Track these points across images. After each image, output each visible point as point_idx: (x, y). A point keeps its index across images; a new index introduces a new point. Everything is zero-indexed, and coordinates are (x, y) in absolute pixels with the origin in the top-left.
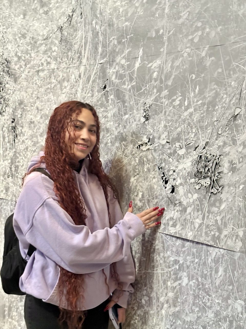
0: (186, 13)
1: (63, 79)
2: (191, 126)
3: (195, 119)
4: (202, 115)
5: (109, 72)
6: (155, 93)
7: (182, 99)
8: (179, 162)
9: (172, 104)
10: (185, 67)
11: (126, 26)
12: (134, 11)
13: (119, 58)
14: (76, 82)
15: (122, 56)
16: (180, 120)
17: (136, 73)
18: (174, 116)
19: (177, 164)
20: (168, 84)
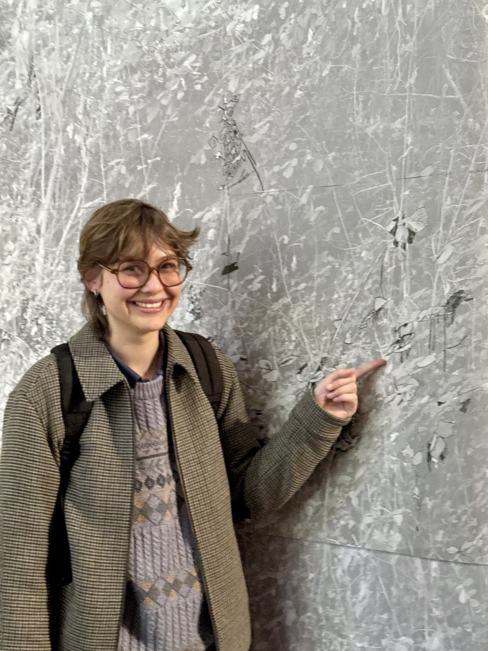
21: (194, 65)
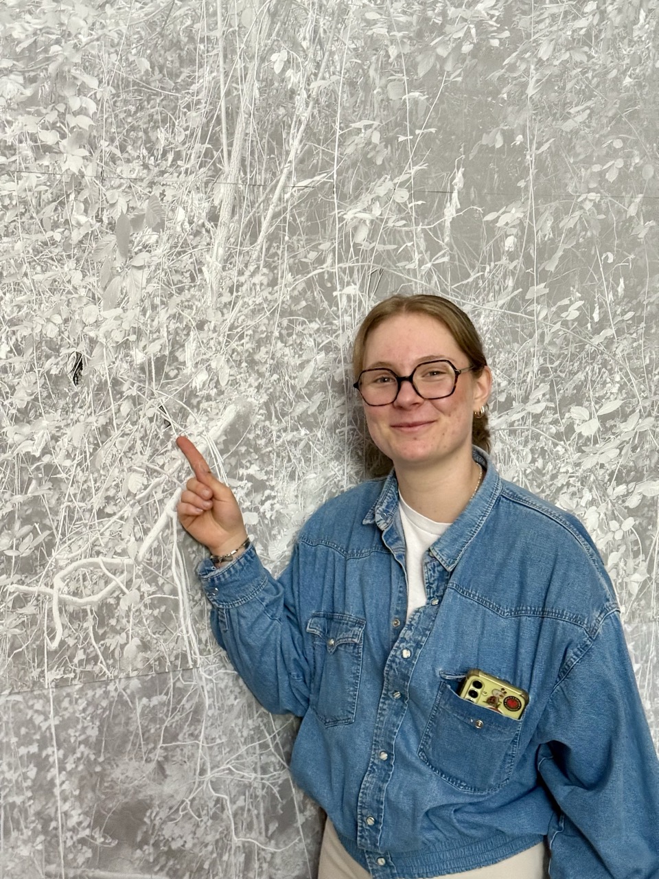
0: (583, 110)
1: (131, 216)
2: (609, 367)
3: (618, 351)
4: (635, 345)
5: (341, 219)
6: (510, 289)
7: (584, 305)
8: (583, 452)
9: (559, 316)
10: (589, 234)
11: (416, 102)
12: (434, 66)
13: (389, 185)
14: (197, 234)
15: (398, 180)
16: (583, 354)
17: (447, 232)
18: (567, 345)
19: (579, 458)
20: (547, 269)
21: (492, 12)
